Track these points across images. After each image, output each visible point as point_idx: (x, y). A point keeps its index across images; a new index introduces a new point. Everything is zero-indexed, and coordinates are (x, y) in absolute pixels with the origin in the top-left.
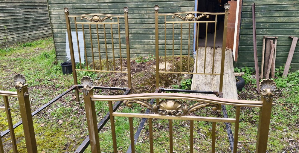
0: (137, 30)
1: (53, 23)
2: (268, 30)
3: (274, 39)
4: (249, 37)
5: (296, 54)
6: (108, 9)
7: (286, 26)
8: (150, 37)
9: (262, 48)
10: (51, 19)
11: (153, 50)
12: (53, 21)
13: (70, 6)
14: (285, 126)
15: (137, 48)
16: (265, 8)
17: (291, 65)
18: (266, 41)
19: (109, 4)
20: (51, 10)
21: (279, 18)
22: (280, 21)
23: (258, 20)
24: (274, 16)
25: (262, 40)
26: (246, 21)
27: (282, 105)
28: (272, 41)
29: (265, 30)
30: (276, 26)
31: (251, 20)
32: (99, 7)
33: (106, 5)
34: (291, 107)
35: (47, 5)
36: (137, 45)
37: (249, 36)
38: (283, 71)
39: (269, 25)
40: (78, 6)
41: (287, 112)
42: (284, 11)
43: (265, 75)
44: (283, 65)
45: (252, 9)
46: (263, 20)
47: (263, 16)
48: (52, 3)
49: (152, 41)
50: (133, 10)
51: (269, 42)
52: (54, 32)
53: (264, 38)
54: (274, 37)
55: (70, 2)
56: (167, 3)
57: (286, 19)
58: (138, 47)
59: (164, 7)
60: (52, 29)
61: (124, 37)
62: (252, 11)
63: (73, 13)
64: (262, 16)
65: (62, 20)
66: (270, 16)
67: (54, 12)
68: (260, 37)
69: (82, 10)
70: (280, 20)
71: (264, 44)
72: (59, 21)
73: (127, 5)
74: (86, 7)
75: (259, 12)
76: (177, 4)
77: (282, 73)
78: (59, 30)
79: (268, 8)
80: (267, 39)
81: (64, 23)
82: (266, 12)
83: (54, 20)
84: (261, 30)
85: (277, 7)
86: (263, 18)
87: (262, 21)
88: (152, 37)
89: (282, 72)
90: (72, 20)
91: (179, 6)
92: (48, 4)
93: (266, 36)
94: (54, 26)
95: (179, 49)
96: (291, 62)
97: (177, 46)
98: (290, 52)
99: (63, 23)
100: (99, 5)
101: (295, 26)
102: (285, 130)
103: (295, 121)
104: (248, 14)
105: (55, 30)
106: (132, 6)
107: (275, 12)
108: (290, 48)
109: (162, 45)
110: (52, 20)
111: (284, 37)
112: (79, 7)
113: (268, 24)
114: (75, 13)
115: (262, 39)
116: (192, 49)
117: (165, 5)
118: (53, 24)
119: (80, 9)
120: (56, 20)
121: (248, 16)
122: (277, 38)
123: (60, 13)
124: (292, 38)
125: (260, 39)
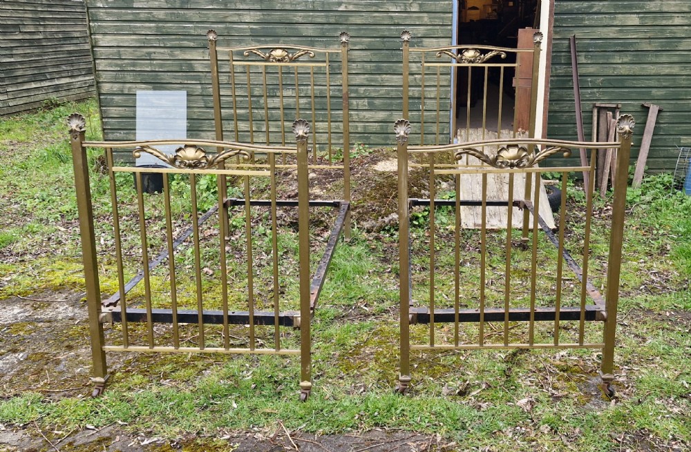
0: (321, 87)
1: (100, 69)
2: (601, 90)
3: (613, 110)
4: (565, 106)
5: (656, 140)
6: (251, 38)
7: (636, 83)
8: (352, 104)
9: (591, 129)
10: (95, 59)
11: (358, 135)
12: (101, 65)
13: (150, 28)
14: (642, 256)
15: (321, 131)
16: (595, 45)
17: (647, 163)
18: (598, 112)
19: (251, 27)
20: (97, 37)
21: (622, 66)
22: (623, 73)
23: (582, 70)
24: (613, 61)
25: (592, 112)
26: (559, 71)
27: (634, 228)
28: (611, 113)
29: (595, 90)
30: (616, 83)
31: (569, 69)
32: (228, 32)
33: (246, 29)
34: (650, 230)
35: (87, 23)
36: (321, 124)
37: (565, 104)
38: (633, 174)
39: (603, 80)
40: (170, 28)
41: (644, 238)
42: (630, 53)
43: (599, 185)
44: (633, 164)
45: (569, 47)
46: (591, 69)
47: (592, 62)
48: (99, 18)
49: (357, 115)
50: (311, 41)
51: (605, 116)
52: (103, 92)
53: (595, 106)
54: (614, 106)
55: (152, 19)
56: (392, 27)
57: (636, 69)
58: (322, 129)
59: (384, 37)
60: (98, 83)
61: (289, 105)
62: (570, 52)
63: (158, 45)
64: (589, 62)
65: (126, 61)
66: (605, 61)
67: (103, 40)
68: (588, 105)
69: (182, 37)
70: (624, 70)
71: (595, 118)
72: (117, 65)
73: (297, 29)
74: (192, 32)
75: (584, 54)
76: (415, 32)
77: (632, 180)
78: (116, 87)
79: (601, 46)
80: (600, 109)
81: (132, 69)
82: (596, 54)
83: (103, 60)
84: (589, 91)
85: (617, 45)
86: (591, 66)
87: (590, 73)
88: (358, 105)
89: (631, 177)
90: (155, 62)
91: (419, 35)
92: (89, 21)
93: (598, 104)
94: (104, 76)
95: (419, 132)
96: (648, 158)
97: (415, 124)
98: (645, 135)
99: (129, 69)
100: (226, 28)
101: (652, 83)
102: (642, 261)
103: (658, 249)
104: (563, 58)
105: (106, 88)
106: (310, 33)
107: (613, 53)
108: (645, 127)
109: (380, 124)
110: (97, 61)
111: (633, 105)
112: (174, 31)
113: (602, 78)
114: (162, 45)
115: (590, 110)
116: (448, 132)
117: (387, 34)
118: (100, 72)
119: (177, 37)
120: (110, 61)
121: (563, 62)
122: (620, 106)
123: (122, 45)
124: (649, 108)
125: (587, 109)
